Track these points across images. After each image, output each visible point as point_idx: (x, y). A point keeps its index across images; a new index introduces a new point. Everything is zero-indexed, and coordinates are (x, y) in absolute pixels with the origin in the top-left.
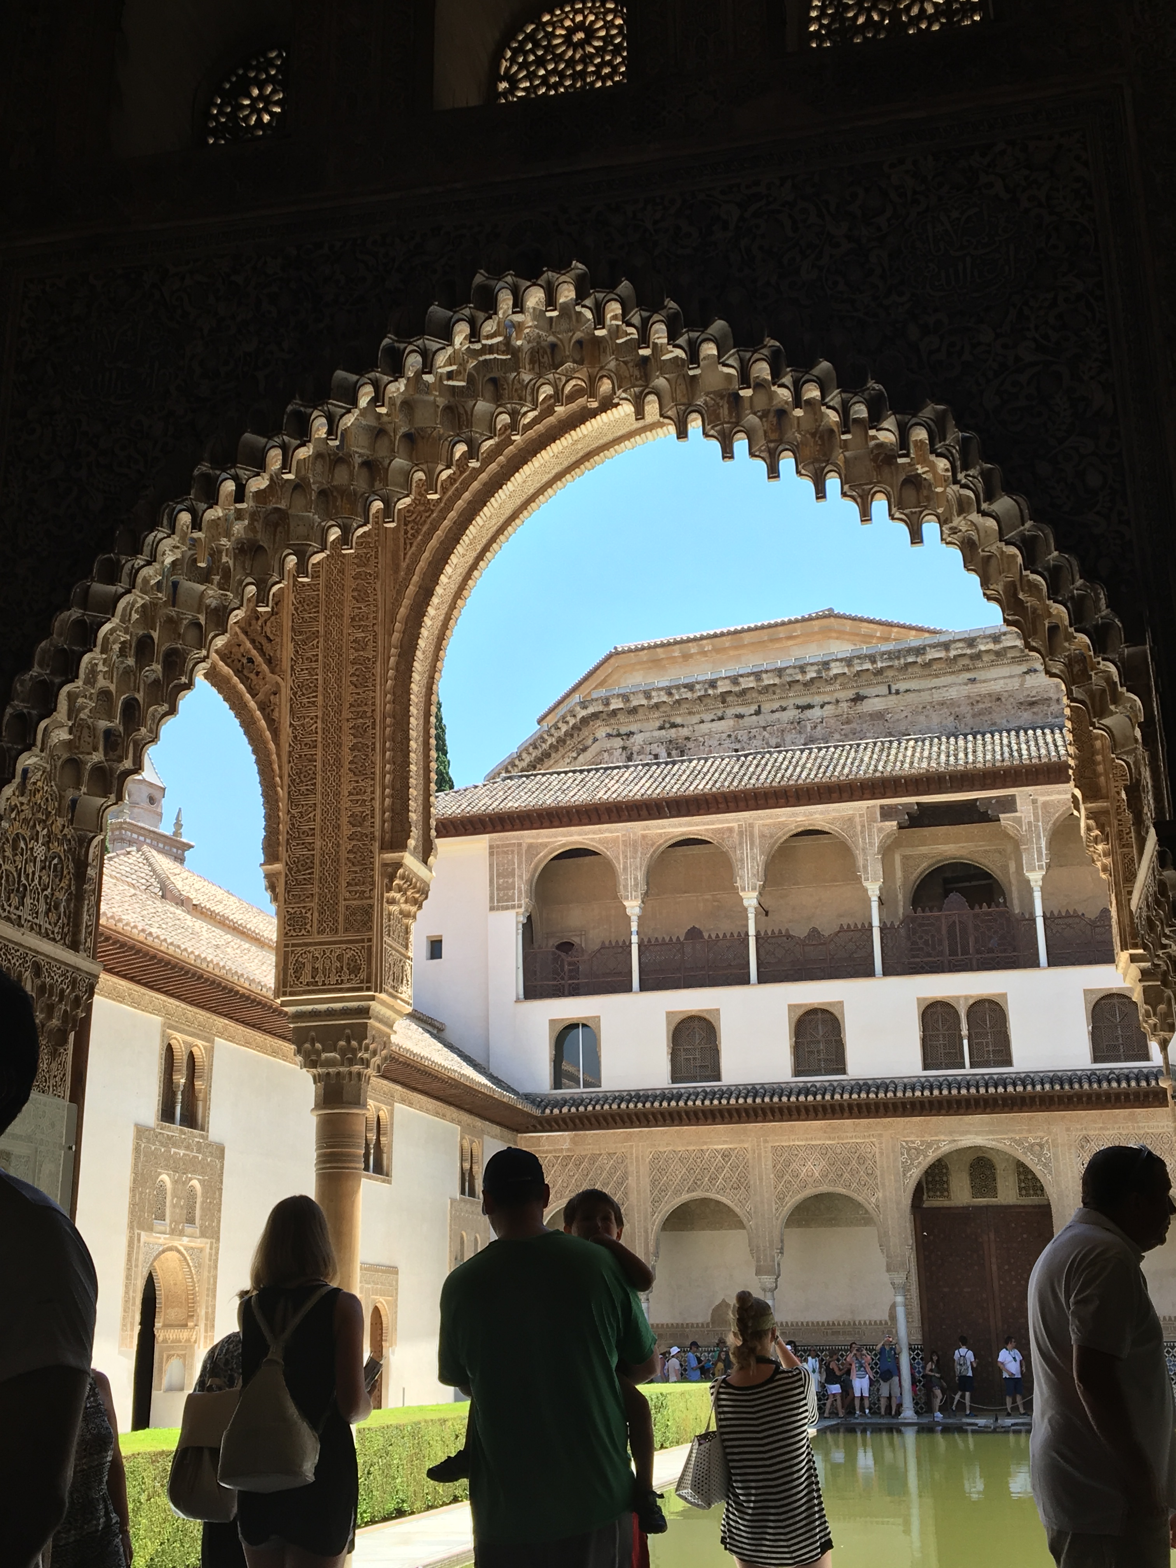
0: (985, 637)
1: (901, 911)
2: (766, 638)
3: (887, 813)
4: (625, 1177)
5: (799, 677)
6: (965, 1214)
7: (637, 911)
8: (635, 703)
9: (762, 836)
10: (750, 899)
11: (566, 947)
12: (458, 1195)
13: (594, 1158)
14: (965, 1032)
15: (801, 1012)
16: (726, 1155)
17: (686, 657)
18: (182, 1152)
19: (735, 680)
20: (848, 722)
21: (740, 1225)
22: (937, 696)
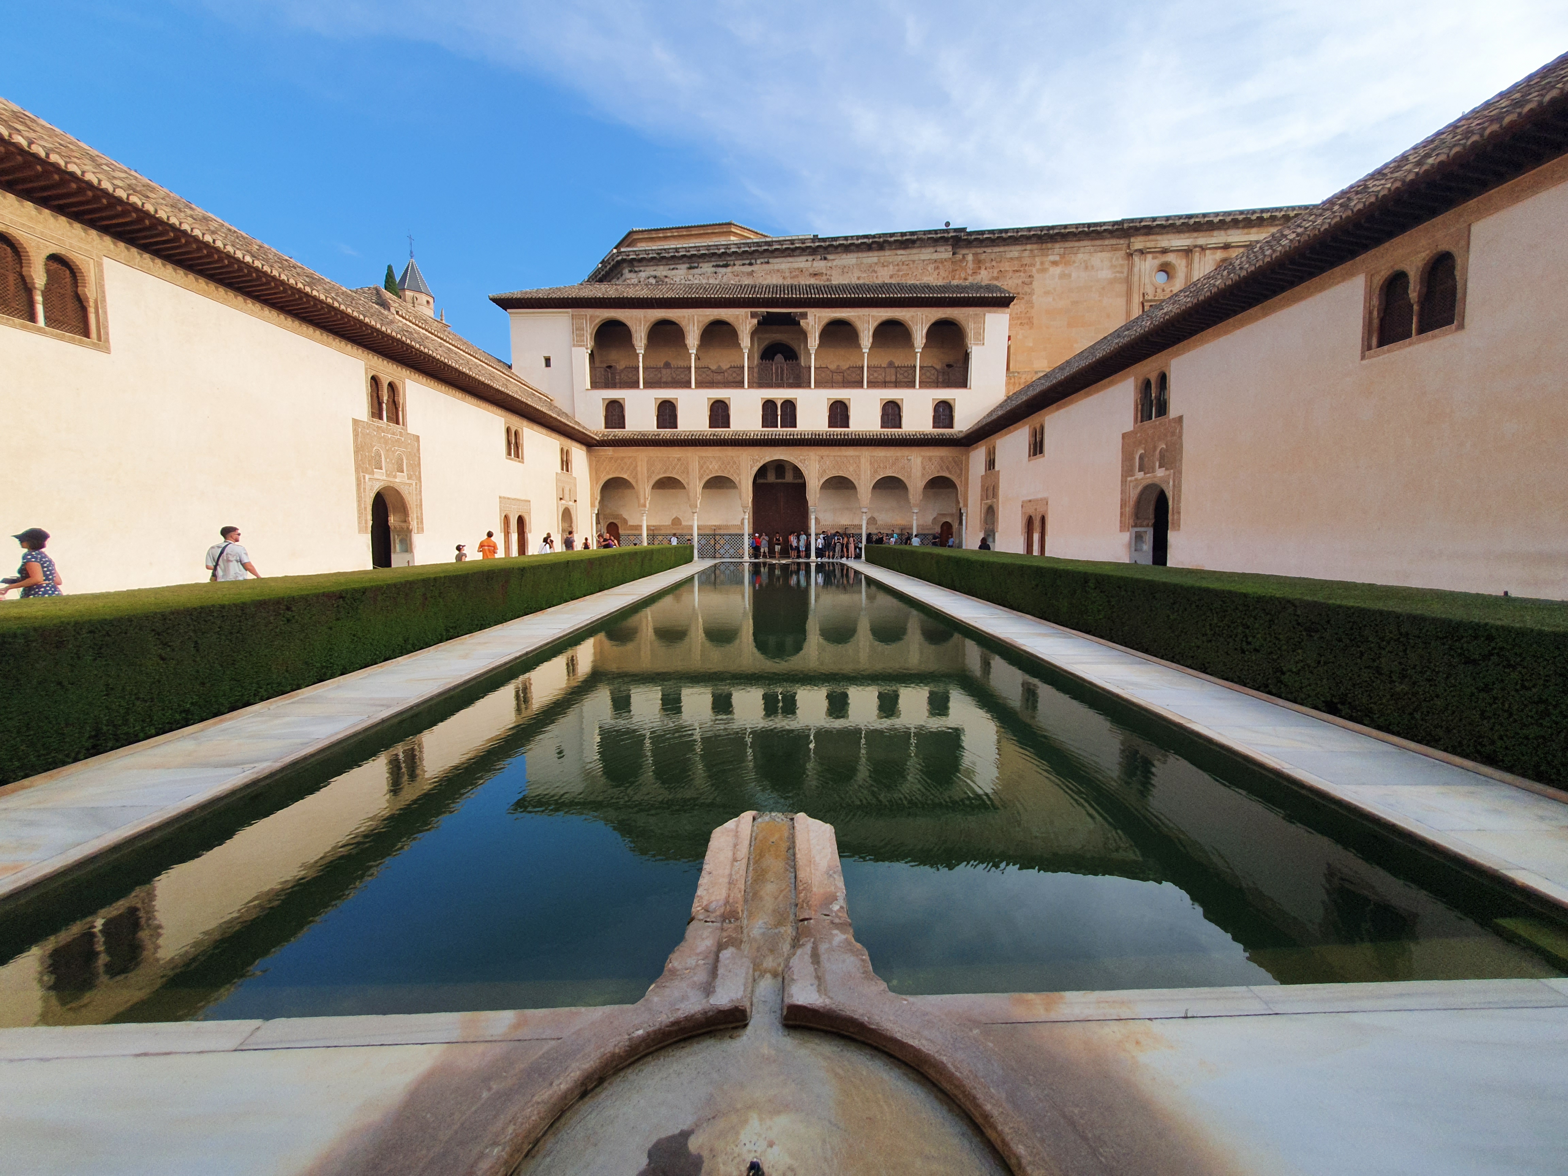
0: (799, 240)
1: (756, 362)
2: (702, 232)
3: (753, 315)
4: (636, 467)
5: (716, 251)
6: (771, 485)
7: (643, 352)
8: (641, 256)
9: (698, 322)
10: (693, 351)
11: (610, 367)
12: (559, 471)
13: (623, 458)
14: (779, 413)
15: (712, 401)
16: (679, 459)
17: (666, 238)
18: (390, 436)
19: (687, 249)
20: (738, 276)
21: (684, 488)
22: (776, 267)
